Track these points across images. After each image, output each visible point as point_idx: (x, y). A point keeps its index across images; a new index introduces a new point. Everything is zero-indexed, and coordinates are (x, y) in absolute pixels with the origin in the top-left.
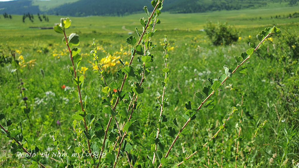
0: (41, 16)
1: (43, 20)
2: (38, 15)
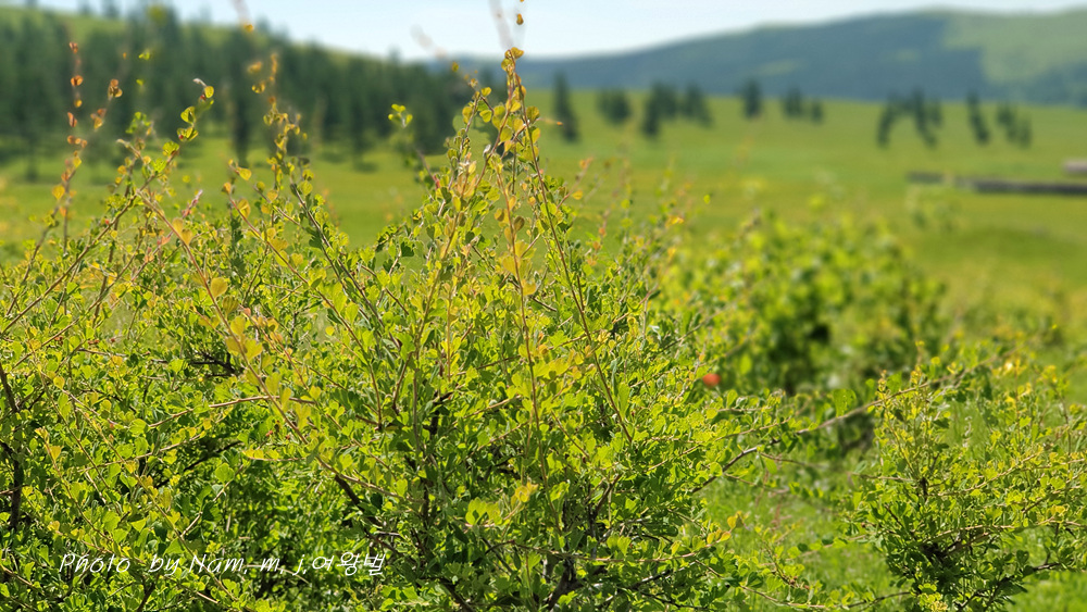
0: (989, 110)
1: (998, 133)
2: (973, 101)
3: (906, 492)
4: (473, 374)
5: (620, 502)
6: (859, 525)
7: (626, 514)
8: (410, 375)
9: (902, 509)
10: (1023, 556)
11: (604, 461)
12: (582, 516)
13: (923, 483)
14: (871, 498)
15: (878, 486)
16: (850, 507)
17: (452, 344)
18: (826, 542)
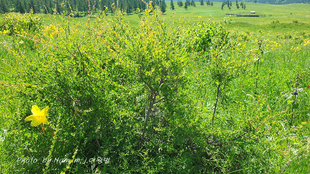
1: (240, 7)
2: (237, 2)
3: (215, 67)
4: (148, 52)
5: (170, 70)
6: (207, 72)
7: (171, 72)
8: (138, 53)
9: (214, 69)
10: (232, 75)
11: (167, 64)
12: (165, 72)
13: (217, 65)
14: (209, 68)
15: (210, 66)
16: (206, 69)
17: (145, 48)
18: (203, 74)
